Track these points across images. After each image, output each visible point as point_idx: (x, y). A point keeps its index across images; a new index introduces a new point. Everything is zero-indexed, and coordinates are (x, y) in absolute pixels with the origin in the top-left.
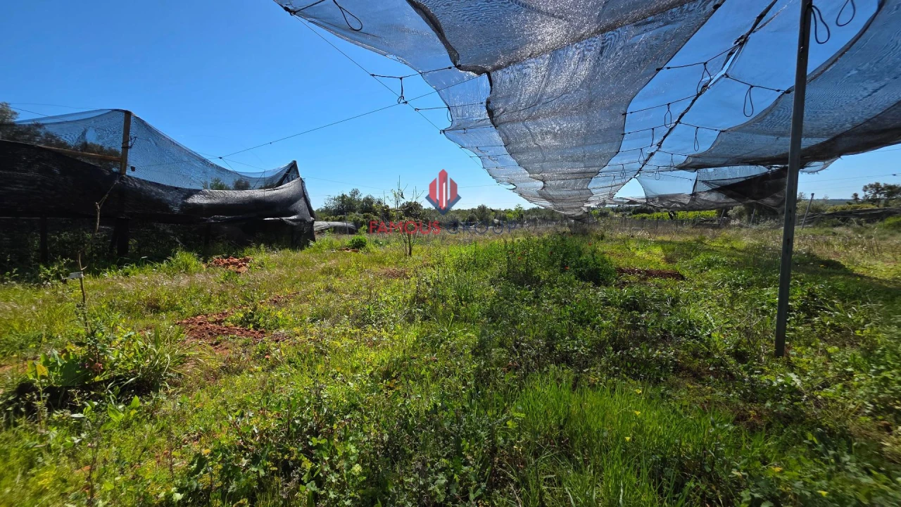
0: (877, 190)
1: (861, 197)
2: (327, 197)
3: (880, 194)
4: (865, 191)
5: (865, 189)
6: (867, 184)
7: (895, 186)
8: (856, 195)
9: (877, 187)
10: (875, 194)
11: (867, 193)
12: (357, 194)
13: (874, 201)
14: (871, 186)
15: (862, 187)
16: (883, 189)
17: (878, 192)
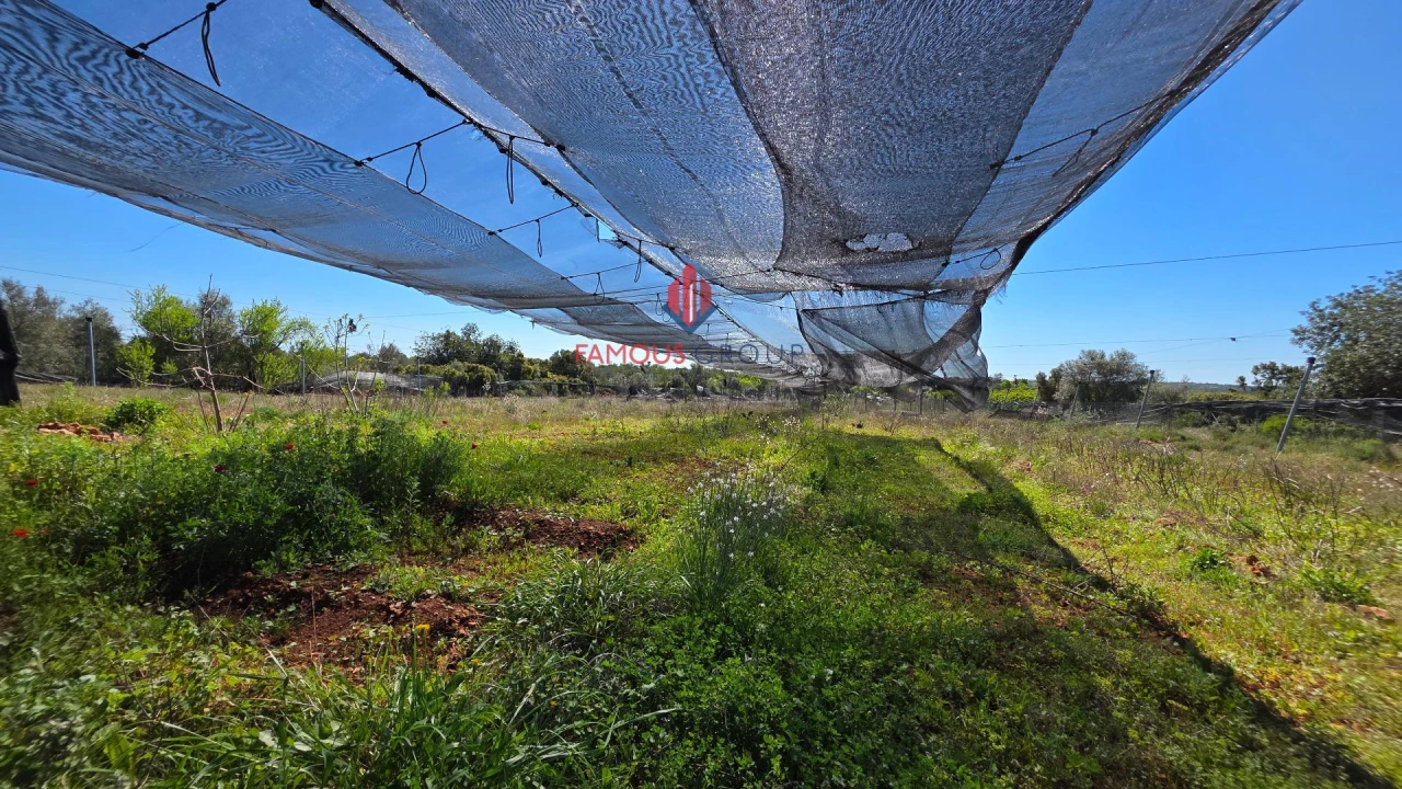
0: (1272, 373)
1: (1250, 382)
2: (420, 335)
3: (1278, 379)
4: (1256, 374)
5: (1256, 370)
6: (1258, 364)
7: (1297, 368)
8: (1242, 379)
9: (1271, 369)
10: (1270, 378)
11: (1259, 377)
12: (474, 332)
13: (1268, 390)
14: (1265, 367)
15: (1251, 368)
16: (1281, 373)
17: (1273, 376)
